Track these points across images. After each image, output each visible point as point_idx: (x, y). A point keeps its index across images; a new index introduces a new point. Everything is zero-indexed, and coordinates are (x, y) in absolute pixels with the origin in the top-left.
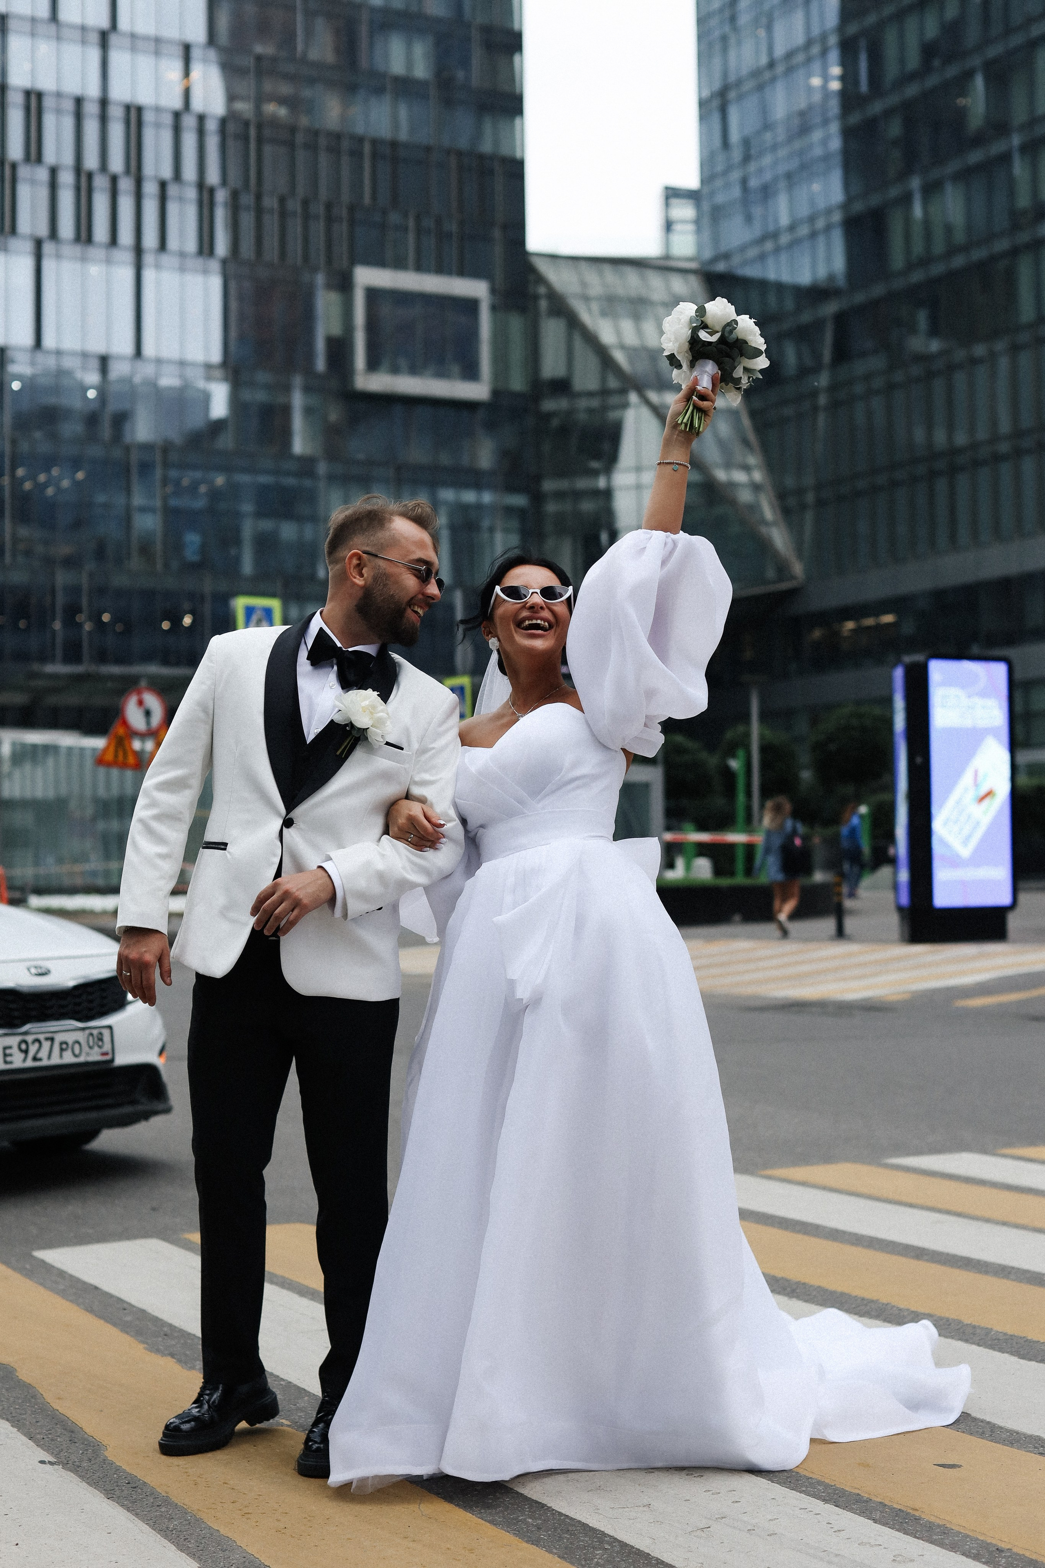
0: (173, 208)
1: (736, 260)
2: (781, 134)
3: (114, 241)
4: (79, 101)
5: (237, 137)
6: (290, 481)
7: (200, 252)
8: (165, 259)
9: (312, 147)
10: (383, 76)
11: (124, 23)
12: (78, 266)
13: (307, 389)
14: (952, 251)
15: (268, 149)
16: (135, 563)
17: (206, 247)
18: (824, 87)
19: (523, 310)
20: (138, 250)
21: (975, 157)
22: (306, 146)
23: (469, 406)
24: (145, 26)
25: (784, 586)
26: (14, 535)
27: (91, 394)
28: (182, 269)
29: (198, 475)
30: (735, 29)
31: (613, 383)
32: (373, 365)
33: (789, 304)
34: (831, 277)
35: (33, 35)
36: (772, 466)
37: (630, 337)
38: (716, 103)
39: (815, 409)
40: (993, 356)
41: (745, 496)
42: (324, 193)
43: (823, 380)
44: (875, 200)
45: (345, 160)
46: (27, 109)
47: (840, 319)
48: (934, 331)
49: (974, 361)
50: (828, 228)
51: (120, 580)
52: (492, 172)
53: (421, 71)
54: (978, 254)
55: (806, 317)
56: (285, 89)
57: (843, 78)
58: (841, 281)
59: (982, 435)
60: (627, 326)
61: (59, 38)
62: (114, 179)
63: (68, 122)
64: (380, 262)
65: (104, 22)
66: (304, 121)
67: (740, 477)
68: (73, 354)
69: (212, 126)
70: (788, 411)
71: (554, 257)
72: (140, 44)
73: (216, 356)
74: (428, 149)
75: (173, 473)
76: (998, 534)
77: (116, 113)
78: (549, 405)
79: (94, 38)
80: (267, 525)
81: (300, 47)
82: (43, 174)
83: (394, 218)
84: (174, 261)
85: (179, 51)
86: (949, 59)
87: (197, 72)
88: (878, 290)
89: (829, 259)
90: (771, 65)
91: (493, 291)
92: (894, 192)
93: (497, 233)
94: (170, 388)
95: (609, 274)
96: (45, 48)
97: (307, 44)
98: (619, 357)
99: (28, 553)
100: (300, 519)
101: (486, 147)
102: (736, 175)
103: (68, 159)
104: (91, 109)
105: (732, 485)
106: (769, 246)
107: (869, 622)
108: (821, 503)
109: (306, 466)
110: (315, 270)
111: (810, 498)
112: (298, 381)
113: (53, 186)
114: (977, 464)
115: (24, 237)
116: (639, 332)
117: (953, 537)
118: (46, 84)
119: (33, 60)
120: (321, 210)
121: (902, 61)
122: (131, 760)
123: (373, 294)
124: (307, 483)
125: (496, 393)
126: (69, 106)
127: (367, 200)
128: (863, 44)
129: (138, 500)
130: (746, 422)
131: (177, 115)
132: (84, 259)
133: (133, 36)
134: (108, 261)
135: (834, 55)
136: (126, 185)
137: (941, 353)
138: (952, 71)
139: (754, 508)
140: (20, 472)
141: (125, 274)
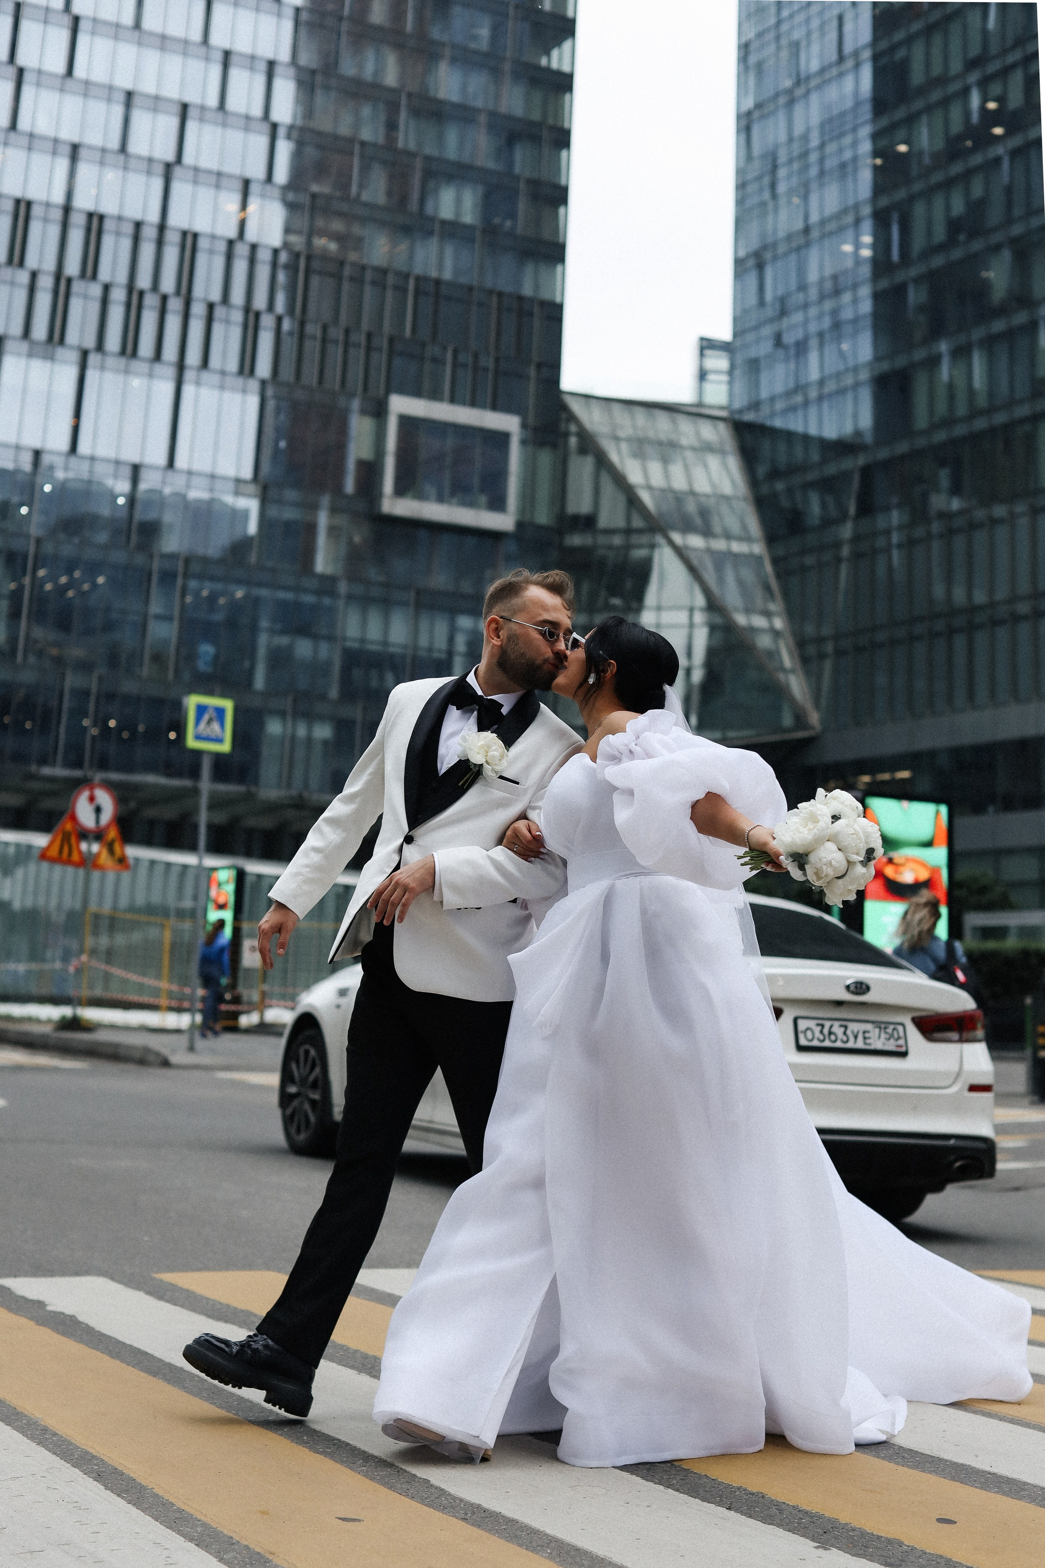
0: (218, 329)
1: (765, 410)
2: (813, 293)
3: (158, 356)
4: (138, 225)
5: (286, 267)
6: (309, 599)
7: (241, 372)
8: (205, 375)
9: (358, 280)
10: (432, 219)
11: (188, 158)
12: (120, 378)
13: (334, 510)
14: (974, 413)
15: (315, 281)
16: (146, 671)
17: (247, 367)
18: (856, 253)
19: (554, 446)
20: (181, 366)
21: (999, 326)
22: (352, 279)
23: (495, 536)
24: (208, 162)
25: (800, 735)
26: (27, 637)
27: (121, 501)
28: (222, 387)
29: (219, 586)
30: (774, 196)
31: (638, 522)
32: (401, 490)
33: (815, 457)
34: (858, 433)
35: (102, 163)
36: (792, 613)
37: (657, 477)
38: (751, 263)
39: (839, 560)
40: (1013, 516)
41: (764, 642)
42: (365, 326)
43: (847, 531)
44: (901, 362)
45: (389, 294)
46: (88, 230)
47: (867, 472)
48: (956, 489)
49: (994, 522)
50: (856, 385)
51: (129, 687)
52: (531, 314)
53: (468, 217)
54: (1000, 418)
55: (831, 469)
56: (337, 225)
57: (874, 246)
58: (869, 439)
59: (1001, 594)
60: (655, 469)
61: (125, 168)
62: (164, 299)
63: (126, 244)
64: (417, 392)
65: (170, 157)
66: (353, 256)
67: (759, 622)
68: (107, 461)
69: (264, 256)
70: (809, 560)
71: (587, 397)
72: (202, 177)
73: (247, 472)
74: (470, 289)
75: (193, 584)
76: (1016, 696)
77: (172, 238)
78: (576, 540)
79: (159, 169)
80: (283, 641)
81: (354, 190)
82: (96, 290)
83: (433, 350)
84: (215, 379)
85: (239, 185)
86: (974, 233)
87: (253, 206)
88: (902, 447)
89: (855, 416)
90: (807, 230)
91: (524, 426)
92: (919, 355)
93: (532, 372)
94: (198, 501)
95: (641, 417)
96: (111, 176)
97: (361, 186)
98: (645, 497)
99: (40, 654)
100: (315, 637)
101: (527, 290)
102: (767, 331)
103: (122, 277)
104: (149, 233)
105: (752, 630)
106: (799, 399)
107: (886, 776)
108: (839, 653)
109: (327, 585)
110: (352, 395)
111: (829, 647)
112: (325, 500)
113: (105, 302)
114: (996, 623)
115: (71, 348)
116: (667, 475)
117: (971, 696)
118: (109, 207)
119: (99, 186)
120: (363, 340)
121: (929, 233)
122: (76, 857)
123: (408, 423)
124: (327, 601)
125: (520, 525)
126: (129, 229)
127: (408, 332)
128: (895, 216)
129: (155, 608)
130: (769, 568)
131: (231, 243)
132: (127, 372)
133: (196, 169)
134: (151, 375)
135: (867, 226)
136: (175, 305)
137: (961, 512)
138: (977, 245)
139: (773, 654)
140: (41, 573)
141: (165, 388)
